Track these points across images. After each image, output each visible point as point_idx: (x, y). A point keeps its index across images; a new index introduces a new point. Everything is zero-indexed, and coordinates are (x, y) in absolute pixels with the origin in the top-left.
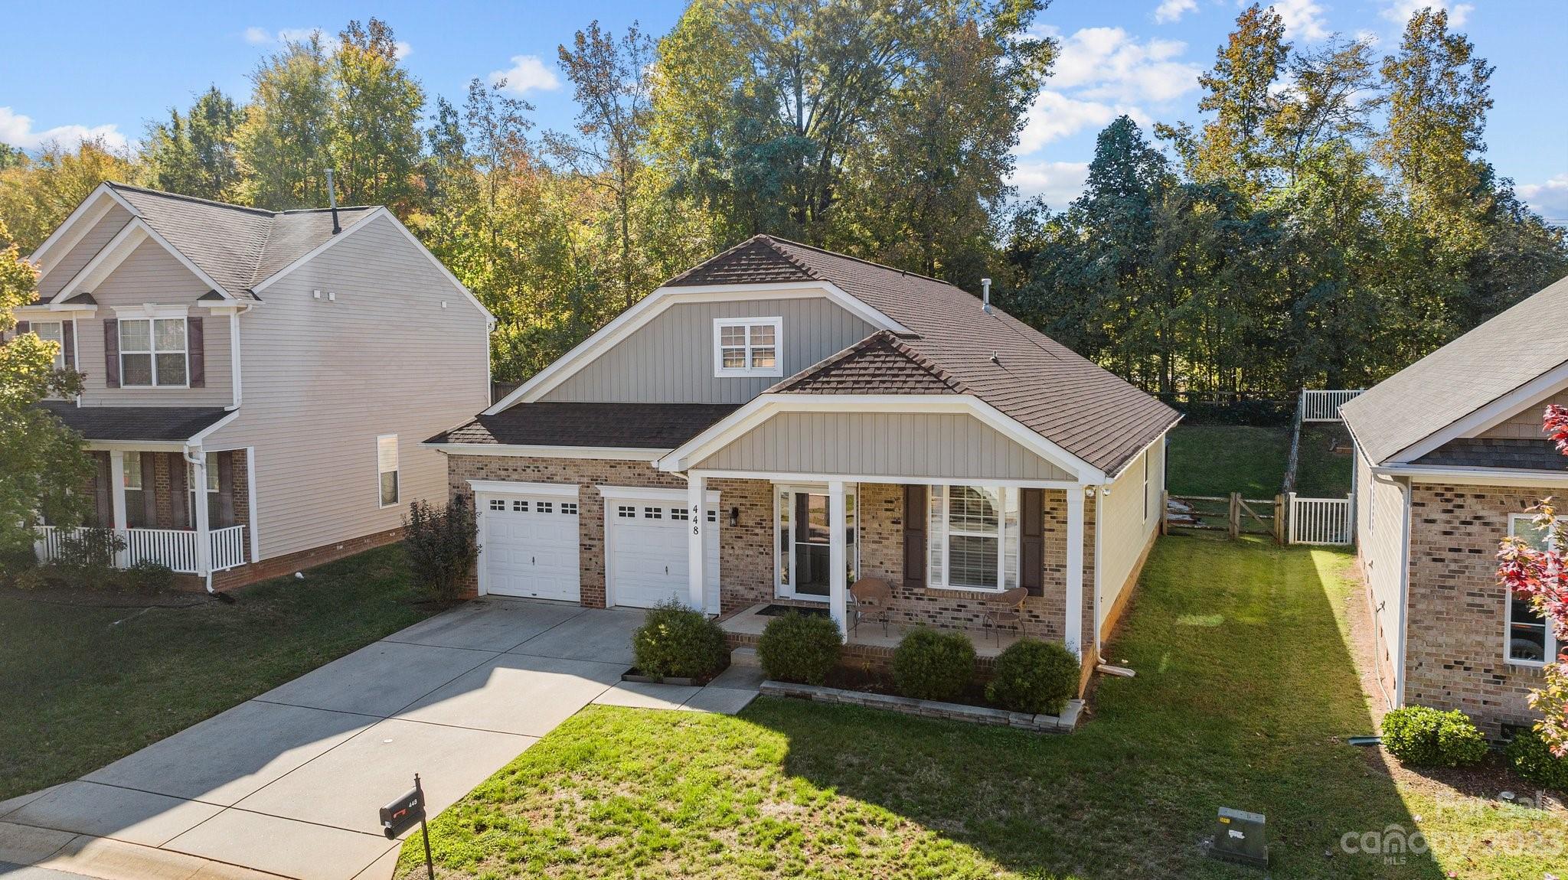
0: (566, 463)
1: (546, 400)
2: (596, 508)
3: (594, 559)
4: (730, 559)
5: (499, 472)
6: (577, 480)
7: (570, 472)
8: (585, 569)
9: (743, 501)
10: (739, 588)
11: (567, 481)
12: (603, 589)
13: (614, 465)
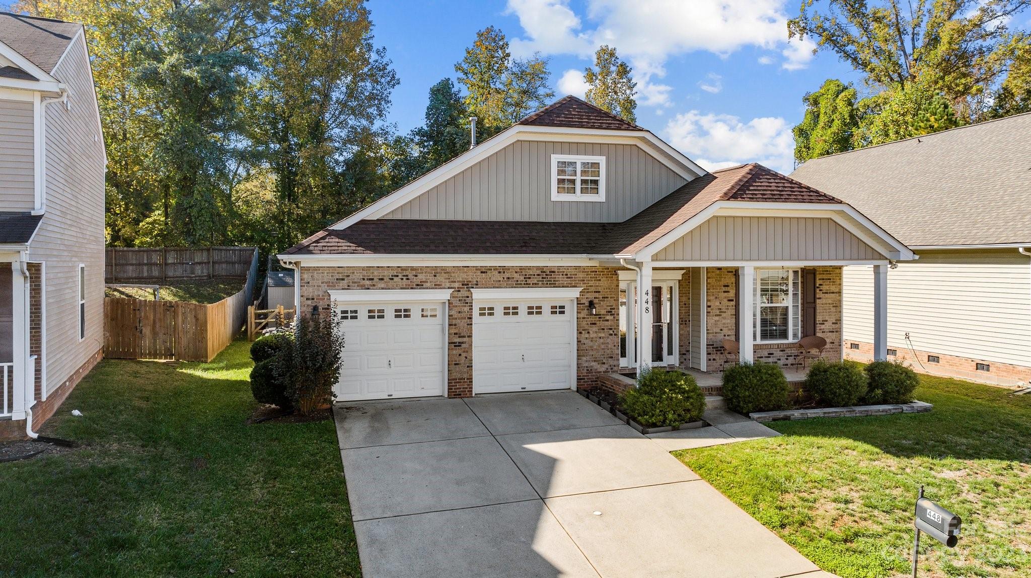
0: (436, 271)
1: (390, 217)
2: (466, 309)
3: (464, 355)
4: (585, 341)
5: (362, 282)
6: (448, 285)
7: (440, 278)
8: (453, 364)
9: (597, 295)
10: (593, 364)
11: (438, 286)
12: (470, 380)
13: (484, 271)
